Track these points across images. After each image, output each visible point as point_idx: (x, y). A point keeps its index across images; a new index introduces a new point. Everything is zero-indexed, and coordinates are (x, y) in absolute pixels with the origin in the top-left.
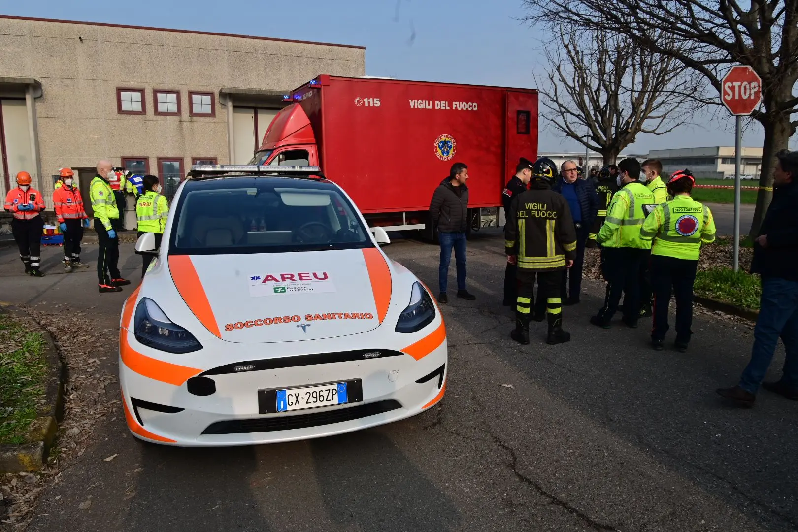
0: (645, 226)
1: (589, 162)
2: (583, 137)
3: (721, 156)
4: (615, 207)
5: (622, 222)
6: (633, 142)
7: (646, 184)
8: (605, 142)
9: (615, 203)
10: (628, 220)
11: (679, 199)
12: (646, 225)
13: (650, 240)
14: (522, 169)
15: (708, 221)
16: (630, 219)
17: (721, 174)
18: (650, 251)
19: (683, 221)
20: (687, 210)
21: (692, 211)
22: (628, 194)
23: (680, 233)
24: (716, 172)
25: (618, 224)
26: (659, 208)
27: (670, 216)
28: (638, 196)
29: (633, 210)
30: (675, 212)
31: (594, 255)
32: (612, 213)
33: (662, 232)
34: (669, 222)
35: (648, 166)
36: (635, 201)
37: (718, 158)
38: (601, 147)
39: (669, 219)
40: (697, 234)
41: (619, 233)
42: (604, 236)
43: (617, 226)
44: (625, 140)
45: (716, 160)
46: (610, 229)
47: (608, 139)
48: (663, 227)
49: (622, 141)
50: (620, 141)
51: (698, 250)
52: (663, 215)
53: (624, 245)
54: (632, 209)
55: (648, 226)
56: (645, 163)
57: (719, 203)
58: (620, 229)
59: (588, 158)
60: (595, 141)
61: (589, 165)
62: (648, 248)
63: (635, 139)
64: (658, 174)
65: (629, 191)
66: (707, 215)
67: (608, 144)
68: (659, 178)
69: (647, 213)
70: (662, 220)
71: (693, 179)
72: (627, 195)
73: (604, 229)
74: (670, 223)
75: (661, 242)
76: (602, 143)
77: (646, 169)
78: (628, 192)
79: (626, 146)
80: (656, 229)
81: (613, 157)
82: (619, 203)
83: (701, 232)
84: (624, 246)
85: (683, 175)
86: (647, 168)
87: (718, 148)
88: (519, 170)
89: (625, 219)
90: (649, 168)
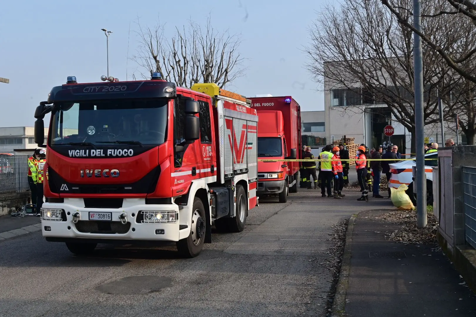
3: (28, 136)
37: (25, 138)
45: (23, 140)
87: (24, 128)
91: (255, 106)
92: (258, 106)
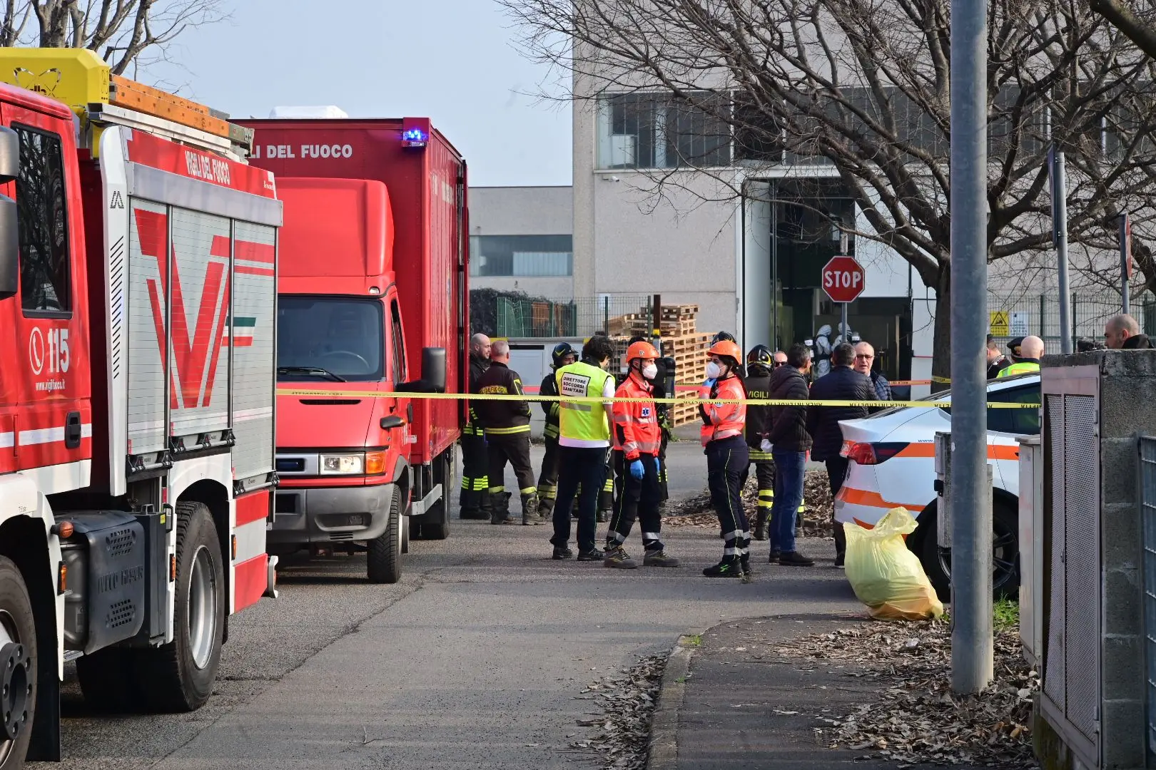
91: (269, 156)
92: (285, 156)
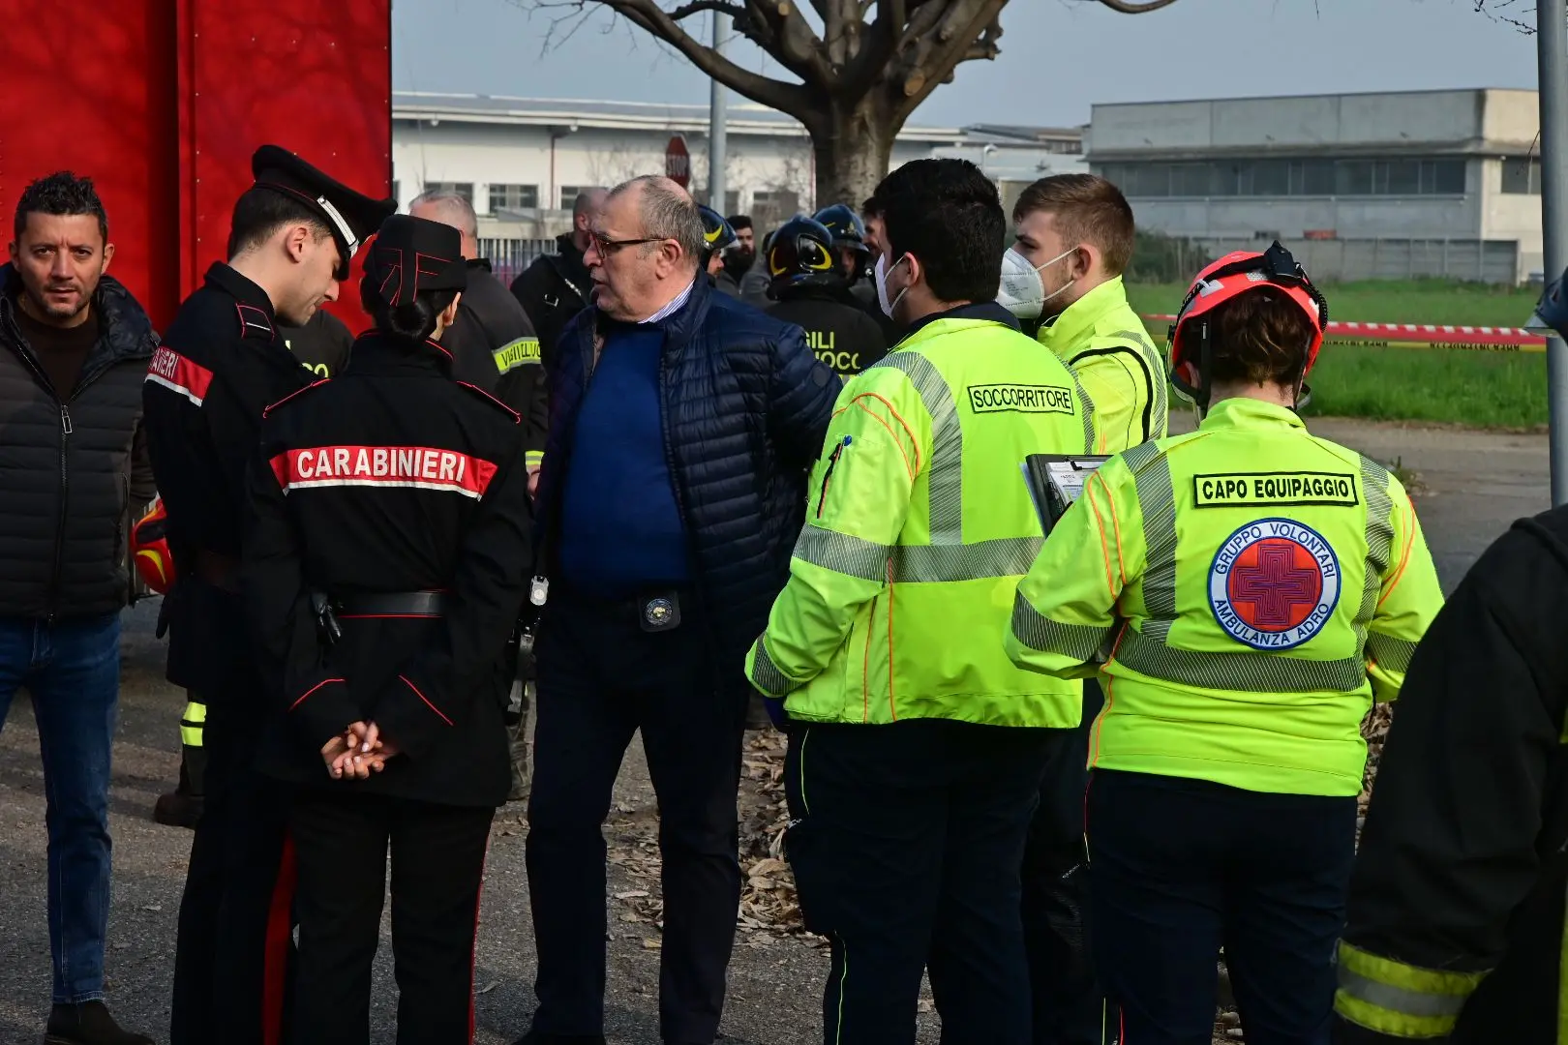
0: (1038, 584)
1: (735, 166)
2: (682, 13)
3: (1499, 144)
4: (848, 464)
5: (896, 562)
6: (988, 50)
7: (1031, 325)
8: (822, 48)
9: (848, 441)
10: (931, 550)
11: (1228, 421)
12: (1045, 577)
13: (1065, 674)
14: (274, 219)
15: (1397, 559)
16: (943, 540)
17: (1504, 257)
18: (1077, 740)
19: (1252, 558)
20: (1274, 488)
21: (1300, 496)
22: (919, 387)
23: (1238, 628)
24: (1477, 242)
25: (869, 575)
26: (1117, 474)
27: (1178, 525)
28: (982, 399)
29: (958, 484)
30: (1202, 500)
31: (766, 775)
32: (829, 507)
33: (1137, 624)
34: (1173, 564)
35: (1046, 217)
36: (965, 430)
37: (1480, 157)
38: (798, 81)
39: (1173, 543)
40: (1338, 639)
41: (881, 628)
42: (792, 649)
43: (861, 590)
44: (938, 40)
45: (1470, 168)
46: (825, 608)
47: (835, 33)
48: (1138, 593)
49: (925, 46)
50: (911, 44)
51: (1354, 734)
52: (1138, 514)
53: (918, 701)
54: (946, 478)
55: (1054, 586)
56: (1034, 196)
57: (1489, 428)
58: (883, 604)
59: (721, 141)
60: (759, 43)
61: (731, 186)
62: (1060, 725)
63: (999, 32)
64: (1113, 267)
65: (928, 367)
66: (1390, 524)
67: (838, 58)
68: (1115, 287)
69: (1051, 507)
70: (1130, 543)
71: (1313, 308)
72: (912, 391)
73: (789, 607)
74: (1178, 570)
75: (1132, 687)
76: (801, 50)
77: (1036, 236)
78: (923, 373)
79: (947, 79)
80: (1101, 609)
81: (873, 143)
82: (871, 439)
83: (1358, 621)
84: (915, 715)
85: (1256, 278)
86: (1042, 225)
87: (1480, 97)
88: (250, 225)
89: (907, 542)
90: (1056, 224)
